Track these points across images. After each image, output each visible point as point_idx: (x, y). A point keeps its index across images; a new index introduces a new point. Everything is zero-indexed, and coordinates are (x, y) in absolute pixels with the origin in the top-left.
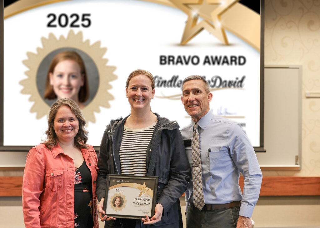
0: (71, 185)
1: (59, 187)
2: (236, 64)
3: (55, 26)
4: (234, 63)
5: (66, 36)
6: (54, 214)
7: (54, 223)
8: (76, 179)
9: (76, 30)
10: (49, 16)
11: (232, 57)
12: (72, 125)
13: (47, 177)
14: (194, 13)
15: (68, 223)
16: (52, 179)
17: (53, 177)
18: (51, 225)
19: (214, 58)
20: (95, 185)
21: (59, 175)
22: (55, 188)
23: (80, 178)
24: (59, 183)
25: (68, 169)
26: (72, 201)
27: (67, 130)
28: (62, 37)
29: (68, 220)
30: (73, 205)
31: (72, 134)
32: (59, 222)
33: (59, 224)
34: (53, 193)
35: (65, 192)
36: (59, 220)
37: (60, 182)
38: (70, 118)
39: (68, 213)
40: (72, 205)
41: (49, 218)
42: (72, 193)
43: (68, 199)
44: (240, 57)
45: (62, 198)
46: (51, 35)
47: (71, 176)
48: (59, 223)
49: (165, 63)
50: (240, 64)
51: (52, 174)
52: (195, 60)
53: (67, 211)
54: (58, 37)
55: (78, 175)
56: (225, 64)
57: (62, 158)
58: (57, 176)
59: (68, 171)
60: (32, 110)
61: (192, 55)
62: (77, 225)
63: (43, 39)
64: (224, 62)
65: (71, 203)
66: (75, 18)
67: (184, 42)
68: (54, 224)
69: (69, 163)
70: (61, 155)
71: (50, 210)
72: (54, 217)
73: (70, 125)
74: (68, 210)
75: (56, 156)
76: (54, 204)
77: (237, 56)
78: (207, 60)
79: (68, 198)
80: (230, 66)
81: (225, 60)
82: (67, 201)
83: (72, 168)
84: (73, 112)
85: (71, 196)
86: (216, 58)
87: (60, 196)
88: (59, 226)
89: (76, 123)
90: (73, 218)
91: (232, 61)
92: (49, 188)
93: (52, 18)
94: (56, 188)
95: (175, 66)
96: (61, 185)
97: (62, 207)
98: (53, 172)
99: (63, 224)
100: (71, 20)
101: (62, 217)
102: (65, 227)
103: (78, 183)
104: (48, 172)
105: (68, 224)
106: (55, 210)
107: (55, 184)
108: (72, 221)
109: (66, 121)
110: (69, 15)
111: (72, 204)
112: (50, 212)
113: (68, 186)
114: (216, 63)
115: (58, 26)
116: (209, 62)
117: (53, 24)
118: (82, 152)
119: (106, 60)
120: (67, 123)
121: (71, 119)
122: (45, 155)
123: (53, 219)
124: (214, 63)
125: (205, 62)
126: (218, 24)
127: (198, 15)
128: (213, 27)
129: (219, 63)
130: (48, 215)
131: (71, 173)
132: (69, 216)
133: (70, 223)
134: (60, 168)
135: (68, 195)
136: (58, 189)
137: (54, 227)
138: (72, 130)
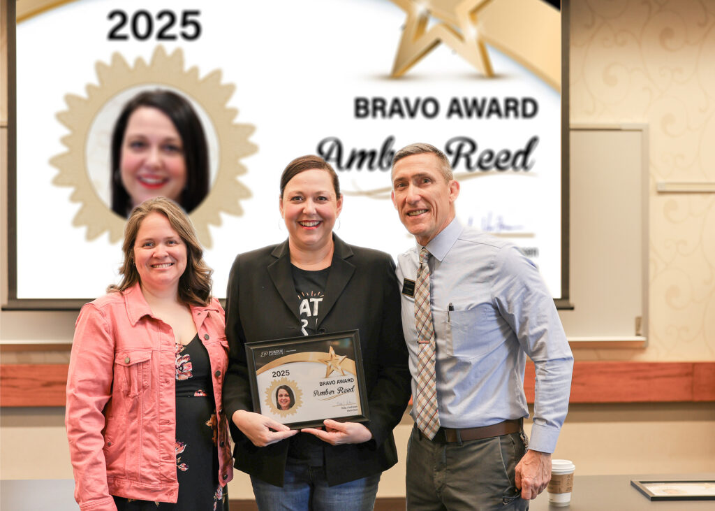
0: (167, 382)
1: (144, 386)
2: (516, 115)
3: (124, 38)
4: (512, 113)
5: (147, 59)
6: (134, 445)
7: (134, 465)
8: (181, 369)
9: (169, 46)
10: (112, 16)
11: (507, 101)
12: (171, 255)
13: (118, 366)
15: (162, 464)
16: (127, 370)
17: (129, 367)
18: (127, 468)
19: (470, 102)
20: (220, 381)
21: (143, 363)
22: (134, 389)
23: (188, 368)
24: (141, 380)
25: (162, 349)
26: (172, 416)
27: (162, 264)
28: (139, 61)
29: (163, 458)
30: (173, 426)
31: (172, 274)
32: (143, 462)
33: (144, 467)
34: (132, 400)
35: (156, 396)
36: (143, 459)
37: (145, 376)
38: (169, 238)
39: (162, 442)
40: (170, 426)
41: (124, 453)
42: (170, 400)
43: (162, 413)
44: (525, 101)
45: (150, 412)
46: (117, 57)
47: (167, 364)
48: (145, 463)
49: (366, 115)
50: (525, 115)
51: (127, 361)
52: (430, 108)
53: (160, 438)
54: (131, 62)
55: (186, 361)
56: (494, 116)
57: (149, 325)
58: (137, 364)
59: (161, 352)
60: (77, 222)
61: (423, 97)
62: (185, 466)
63: (100, 67)
64: (490, 112)
65: (168, 422)
66: (166, 19)
68: (134, 467)
69: (163, 334)
70: (146, 319)
71: (124, 436)
72: (133, 452)
73: (167, 254)
74: (162, 436)
75: (137, 321)
76: (133, 424)
77: (520, 98)
78: (455, 107)
79: (162, 411)
80: (504, 121)
81: (494, 108)
82: (161, 418)
83: (170, 347)
84: (175, 225)
85: (168, 406)
86: (475, 102)
87: (146, 406)
88: (144, 471)
89: (180, 250)
90: (174, 453)
91: (508, 108)
92: (122, 390)
93: (118, 19)
94: (136, 389)
95: (387, 121)
96: (147, 383)
97: (150, 430)
98: (130, 354)
99: (152, 467)
100: (158, 25)
101: (151, 452)
102: (157, 472)
103: (184, 377)
104: (119, 355)
105: (162, 466)
106: (134, 436)
107: (134, 382)
108: (172, 461)
109: (158, 244)
110: (154, 14)
111: (171, 424)
112: (124, 442)
113: (163, 384)
114: (475, 114)
115: (132, 37)
116: (459, 112)
117: (121, 32)
118: (191, 312)
119: (234, 112)
120: (161, 250)
121: (169, 242)
122: (113, 319)
123: (130, 456)
124: (469, 114)
125: (451, 112)
126: (471, 32)
127: (429, 12)
128: (460, 37)
129: (480, 114)
130: (122, 448)
131: (167, 356)
132: (164, 451)
133: (167, 464)
134: (143, 347)
135: (161, 405)
136: (141, 391)
137: (133, 473)
138: (172, 264)
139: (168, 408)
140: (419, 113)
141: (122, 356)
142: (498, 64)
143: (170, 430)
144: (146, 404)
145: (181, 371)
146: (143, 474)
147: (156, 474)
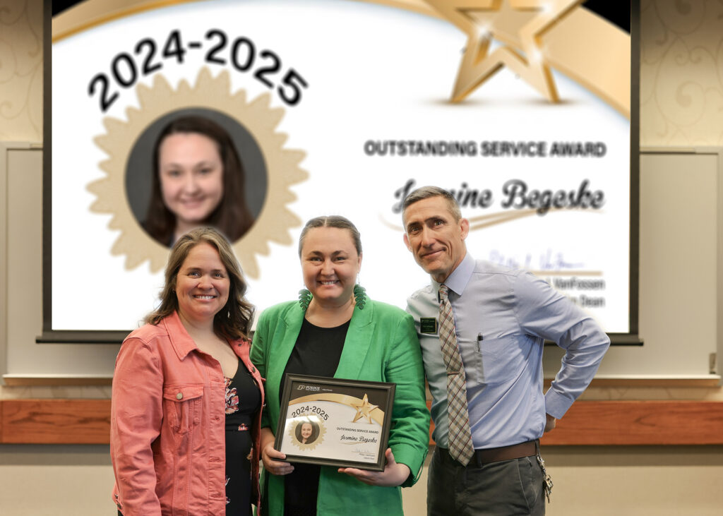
0: (217, 419)
1: (194, 423)
6: (182, 482)
7: (182, 503)
8: (229, 402)
12: (216, 288)
13: (168, 402)
14: (482, 29)
15: (211, 501)
16: (178, 406)
17: (181, 403)
18: (174, 506)
21: (194, 400)
22: (185, 425)
23: (235, 402)
24: (193, 416)
25: (212, 386)
26: (222, 454)
29: (212, 496)
30: (223, 464)
31: (214, 307)
32: (192, 499)
33: (192, 505)
34: (181, 436)
35: (206, 432)
36: (192, 497)
37: (196, 412)
38: (216, 270)
39: (212, 479)
40: (220, 463)
41: (170, 490)
43: (212, 450)
45: (200, 448)
47: (217, 400)
51: (179, 396)
53: (209, 475)
55: (233, 394)
57: (196, 359)
58: (189, 400)
59: (213, 388)
65: (218, 460)
67: (459, 96)
68: (182, 505)
69: (212, 371)
70: (195, 354)
72: (180, 489)
73: (212, 286)
74: (211, 473)
75: (185, 356)
79: (212, 448)
82: (211, 455)
83: (220, 383)
85: (218, 443)
87: (195, 443)
88: (191, 509)
89: (224, 283)
90: (223, 492)
92: (172, 426)
94: (187, 425)
96: (198, 419)
97: (199, 467)
98: (182, 390)
99: (200, 504)
101: (199, 489)
102: (206, 510)
103: (231, 411)
104: (169, 390)
105: (211, 503)
106: (182, 473)
107: (185, 417)
108: (220, 499)
111: (221, 461)
112: (172, 478)
113: (213, 421)
119: (284, 137)
120: (206, 281)
121: (215, 274)
123: (178, 493)
126: (536, 56)
127: (491, 35)
128: (524, 61)
130: (169, 485)
131: (217, 392)
132: (213, 488)
133: (216, 502)
134: (194, 382)
135: (211, 441)
136: (192, 428)
137: (180, 510)
138: (214, 297)
139: (218, 445)
141: (173, 391)
142: (564, 89)
143: (220, 467)
144: (196, 441)
145: (230, 404)
146: (190, 511)
147: (205, 512)
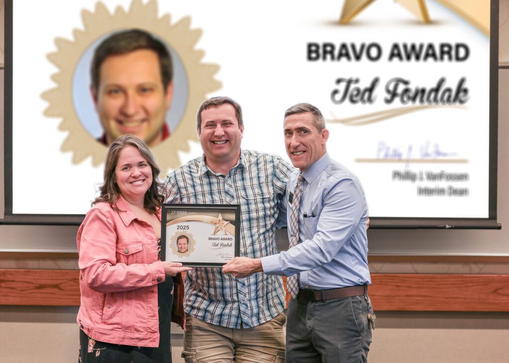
11: (442, 46)
16: (125, 258)
17: (127, 255)
19: (409, 47)
21: (136, 253)
29: (149, 316)
31: (145, 187)
37: (138, 261)
39: (149, 305)
44: (458, 46)
47: (153, 253)
49: (317, 59)
50: (459, 59)
51: (126, 251)
56: (430, 60)
58: (133, 254)
61: (367, 43)
64: (427, 56)
65: (153, 292)
73: (141, 174)
74: (148, 301)
75: (129, 222)
77: (453, 44)
78: (396, 52)
80: (439, 63)
81: (430, 52)
83: (153, 241)
86: (413, 47)
89: (148, 170)
90: (157, 314)
91: (442, 53)
95: (335, 64)
98: (128, 247)
99: (142, 322)
105: (148, 321)
108: (155, 318)
114: (413, 58)
116: (399, 56)
124: (408, 58)
125: (392, 56)
129: (418, 58)
131: (152, 247)
132: (150, 311)
133: (152, 320)
134: (136, 241)
140: (364, 56)
141: (122, 248)
142: (434, 12)
143: (154, 297)
